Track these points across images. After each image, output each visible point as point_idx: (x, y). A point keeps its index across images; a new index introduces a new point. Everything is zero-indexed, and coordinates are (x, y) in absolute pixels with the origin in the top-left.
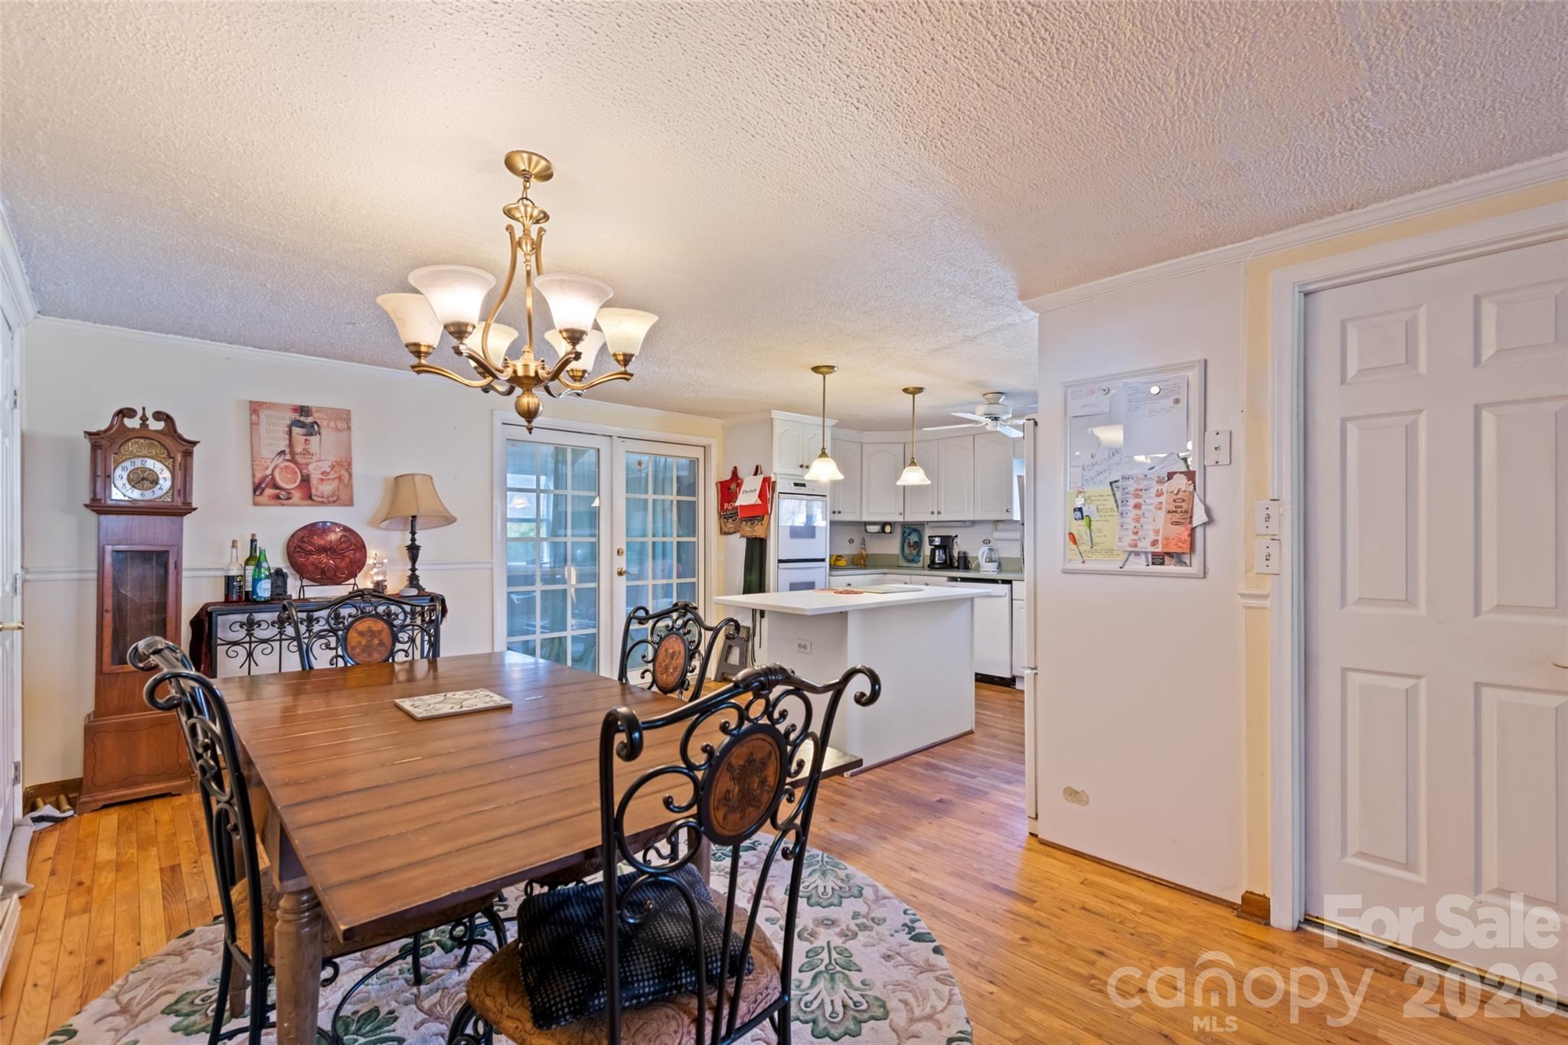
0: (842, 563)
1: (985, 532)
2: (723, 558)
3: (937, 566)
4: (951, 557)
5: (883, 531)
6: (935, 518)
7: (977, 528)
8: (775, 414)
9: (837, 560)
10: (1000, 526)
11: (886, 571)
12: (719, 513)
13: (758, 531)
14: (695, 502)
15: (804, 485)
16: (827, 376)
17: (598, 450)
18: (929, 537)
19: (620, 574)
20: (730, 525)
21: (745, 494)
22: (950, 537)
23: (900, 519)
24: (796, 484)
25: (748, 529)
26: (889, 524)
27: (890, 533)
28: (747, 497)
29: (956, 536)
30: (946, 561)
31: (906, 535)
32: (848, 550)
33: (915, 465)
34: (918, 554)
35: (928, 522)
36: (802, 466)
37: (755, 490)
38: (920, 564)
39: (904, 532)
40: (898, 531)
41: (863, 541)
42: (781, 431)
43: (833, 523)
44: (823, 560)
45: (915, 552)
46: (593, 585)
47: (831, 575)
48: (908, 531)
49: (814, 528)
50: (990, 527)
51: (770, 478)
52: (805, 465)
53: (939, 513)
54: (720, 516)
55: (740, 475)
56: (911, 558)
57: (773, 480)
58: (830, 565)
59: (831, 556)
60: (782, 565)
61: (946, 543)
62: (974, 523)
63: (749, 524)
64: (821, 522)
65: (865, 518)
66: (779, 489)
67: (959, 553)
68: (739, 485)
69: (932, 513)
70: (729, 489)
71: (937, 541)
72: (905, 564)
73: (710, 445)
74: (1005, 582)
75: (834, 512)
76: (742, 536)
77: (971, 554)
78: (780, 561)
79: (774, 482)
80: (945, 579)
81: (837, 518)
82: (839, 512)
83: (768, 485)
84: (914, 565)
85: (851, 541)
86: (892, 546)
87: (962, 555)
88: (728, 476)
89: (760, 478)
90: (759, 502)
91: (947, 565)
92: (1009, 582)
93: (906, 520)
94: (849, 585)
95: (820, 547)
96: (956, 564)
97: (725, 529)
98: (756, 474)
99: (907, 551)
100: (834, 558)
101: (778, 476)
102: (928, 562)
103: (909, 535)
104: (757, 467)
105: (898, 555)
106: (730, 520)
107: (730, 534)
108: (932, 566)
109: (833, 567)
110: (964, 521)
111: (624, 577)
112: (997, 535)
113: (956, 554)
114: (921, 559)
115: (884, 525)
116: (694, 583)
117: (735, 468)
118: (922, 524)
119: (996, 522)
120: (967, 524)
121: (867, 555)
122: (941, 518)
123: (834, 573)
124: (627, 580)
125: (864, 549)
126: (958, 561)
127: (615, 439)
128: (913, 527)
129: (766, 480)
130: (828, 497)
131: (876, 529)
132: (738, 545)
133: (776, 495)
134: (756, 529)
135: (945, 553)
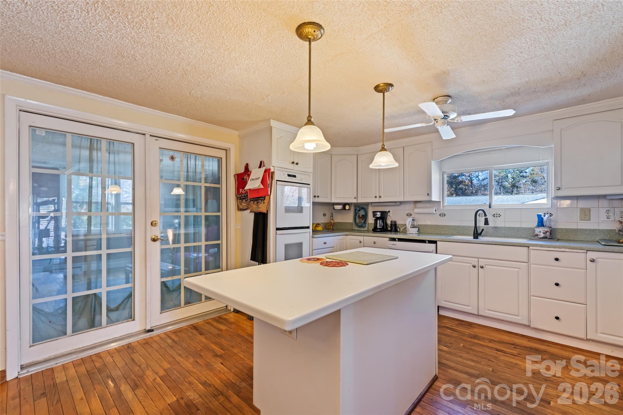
0: (320, 228)
1: (408, 208)
2: (239, 227)
3: (378, 230)
4: (386, 224)
5: (344, 208)
6: (377, 200)
7: (402, 207)
8: (273, 123)
9: (316, 226)
10: (419, 205)
11: (347, 233)
12: (236, 196)
13: (262, 208)
14: (219, 188)
15: (295, 176)
16: (312, 43)
17: (133, 144)
18: (373, 212)
19: (154, 240)
20: (244, 204)
21: (252, 181)
22: (386, 212)
23: (355, 201)
24: (289, 175)
25: (254, 206)
26: (348, 204)
27: (349, 210)
28: (253, 184)
29: (389, 212)
30: (383, 226)
31: (357, 211)
32: (323, 220)
33: (386, 150)
34: (365, 222)
35: (371, 203)
36: (293, 163)
37: (259, 178)
38: (366, 229)
39: (356, 209)
40: (353, 208)
41: (332, 216)
42: (279, 137)
43: (314, 204)
44: (308, 228)
45: (363, 221)
46: (129, 250)
47: (313, 237)
48: (358, 209)
49: (302, 207)
50: (412, 205)
51: (270, 169)
52: (296, 162)
53: (380, 197)
54: (237, 198)
55: (250, 168)
56: (360, 225)
57: (272, 171)
58: (313, 230)
59: (313, 224)
60: (279, 232)
61: (384, 215)
62: (401, 203)
63: (255, 203)
64: (307, 205)
65: (334, 201)
66: (276, 177)
67: (391, 222)
68: (249, 175)
69: (376, 197)
70: (243, 179)
71: (379, 215)
72: (357, 228)
73: (230, 149)
74: (430, 242)
75: (315, 197)
76: (251, 212)
77: (399, 222)
78: (278, 229)
79: (273, 173)
80: (388, 239)
81: (317, 200)
82: (318, 197)
83: (268, 175)
84: (362, 229)
85: (324, 215)
86: (349, 218)
87: (393, 223)
88: (242, 170)
89: (263, 169)
90: (262, 187)
91: (384, 229)
92: (435, 242)
93: (359, 201)
94: (325, 243)
95: (306, 219)
96: (389, 229)
97: (241, 207)
98: (260, 167)
99: (358, 221)
100: (315, 226)
101: (276, 169)
102: (372, 227)
103: (359, 211)
104: (261, 162)
105: (352, 223)
106: (244, 201)
107: (244, 210)
108: (375, 230)
109: (315, 231)
110: (396, 202)
111: (158, 243)
112: (416, 210)
113: (389, 222)
114: (367, 225)
115: (344, 205)
116: (219, 244)
117: (247, 164)
118: (367, 204)
119: (416, 202)
120: (398, 204)
121: (334, 223)
122: (381, 200)
123: (315, 236)
124: (162, 244)
125: (333, 219)
126: (391, 227)
127: (148, 136)
128: (361, 206)
129: (267, 171)
130: (311, 186)
131: (340, 207)
132: (249, 217)
133: (274, 182)
134: (260, 206)
135: (383, 222)
